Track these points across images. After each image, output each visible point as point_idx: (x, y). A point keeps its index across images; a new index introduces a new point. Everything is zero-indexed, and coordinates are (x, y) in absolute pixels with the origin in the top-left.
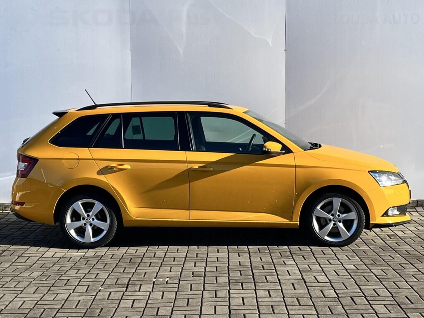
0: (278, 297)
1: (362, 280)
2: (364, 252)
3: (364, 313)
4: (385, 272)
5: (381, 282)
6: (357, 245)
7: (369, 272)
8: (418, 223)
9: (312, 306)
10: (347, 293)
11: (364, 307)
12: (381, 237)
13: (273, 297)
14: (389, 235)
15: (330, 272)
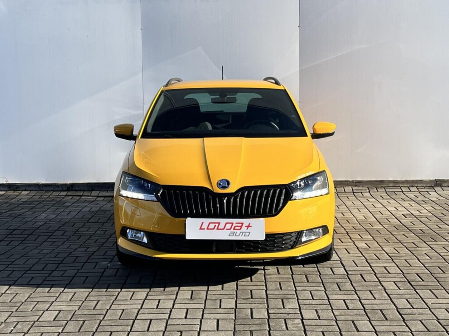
0: (287, 274)
1: (374, 258)
2: (377, 231)
3: (373, 289)
4: (397, 250)
5: (392, 260)
6: (371, 224)
7: (381, 250)
8: (436, 203)
9: (321, 282)
10: (357, 270)
11: (373, 284)
12: (397, 216)
13: (281, 274)
14: (405, 214)
15: (341, 250)
